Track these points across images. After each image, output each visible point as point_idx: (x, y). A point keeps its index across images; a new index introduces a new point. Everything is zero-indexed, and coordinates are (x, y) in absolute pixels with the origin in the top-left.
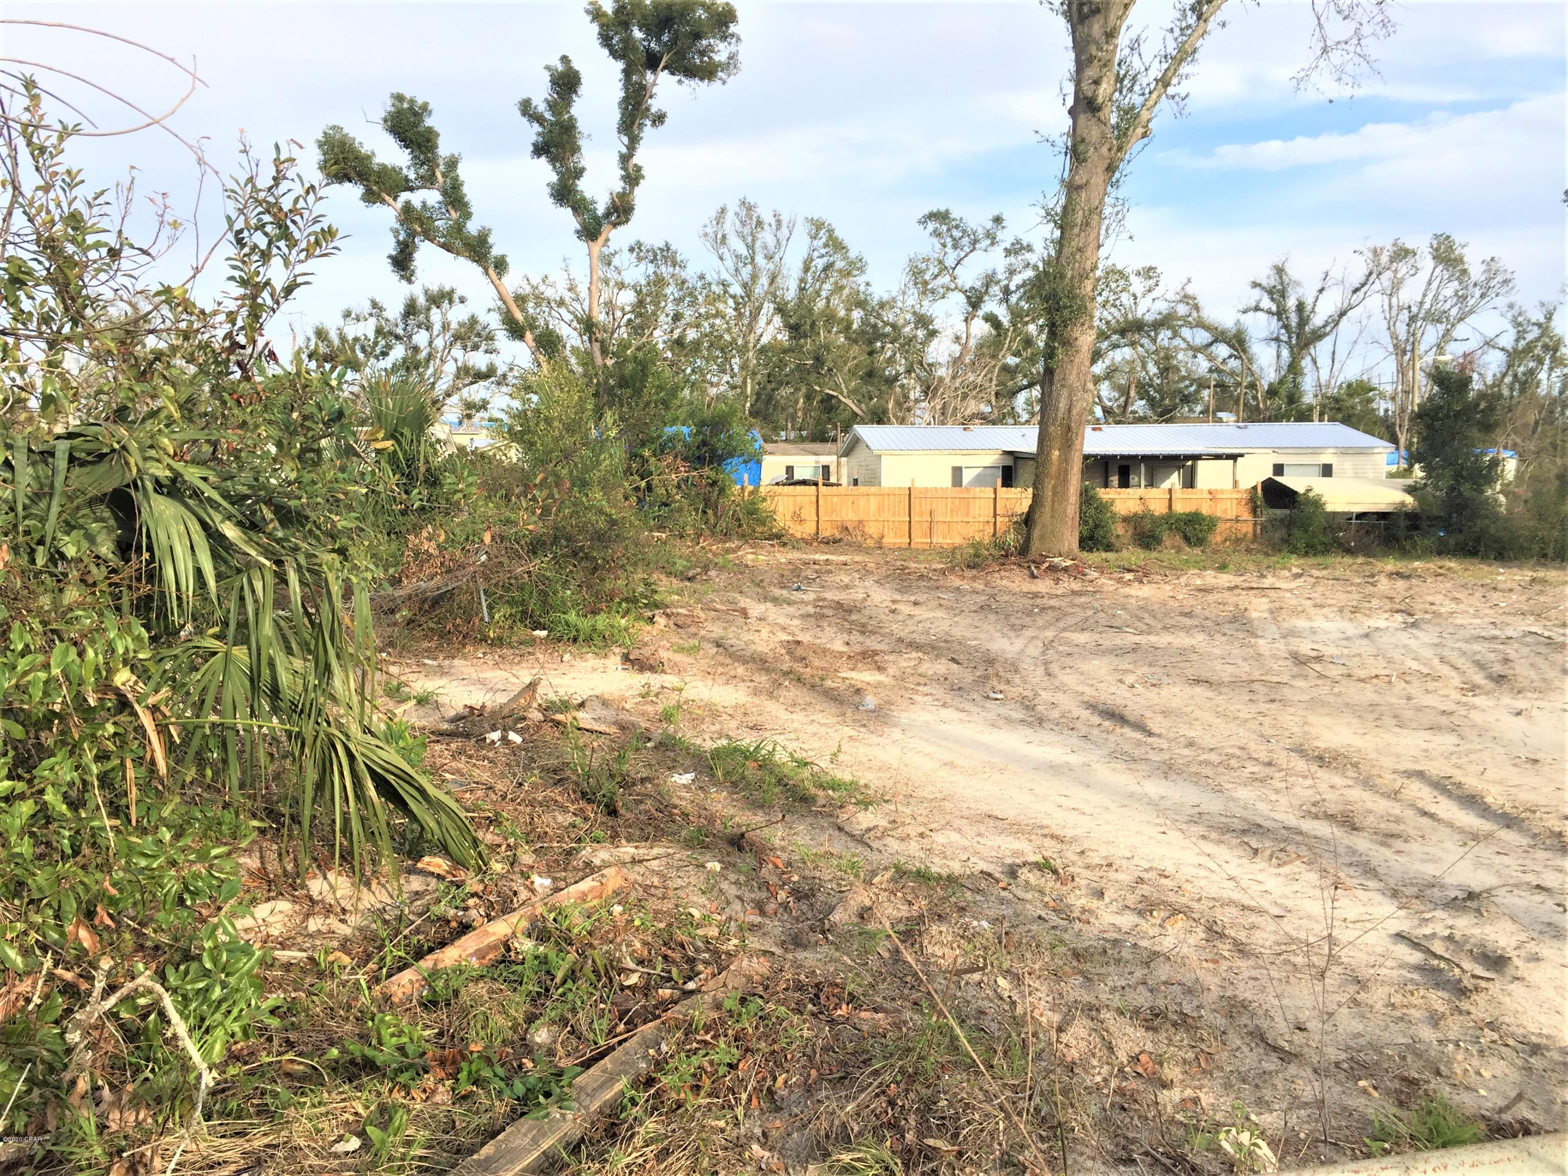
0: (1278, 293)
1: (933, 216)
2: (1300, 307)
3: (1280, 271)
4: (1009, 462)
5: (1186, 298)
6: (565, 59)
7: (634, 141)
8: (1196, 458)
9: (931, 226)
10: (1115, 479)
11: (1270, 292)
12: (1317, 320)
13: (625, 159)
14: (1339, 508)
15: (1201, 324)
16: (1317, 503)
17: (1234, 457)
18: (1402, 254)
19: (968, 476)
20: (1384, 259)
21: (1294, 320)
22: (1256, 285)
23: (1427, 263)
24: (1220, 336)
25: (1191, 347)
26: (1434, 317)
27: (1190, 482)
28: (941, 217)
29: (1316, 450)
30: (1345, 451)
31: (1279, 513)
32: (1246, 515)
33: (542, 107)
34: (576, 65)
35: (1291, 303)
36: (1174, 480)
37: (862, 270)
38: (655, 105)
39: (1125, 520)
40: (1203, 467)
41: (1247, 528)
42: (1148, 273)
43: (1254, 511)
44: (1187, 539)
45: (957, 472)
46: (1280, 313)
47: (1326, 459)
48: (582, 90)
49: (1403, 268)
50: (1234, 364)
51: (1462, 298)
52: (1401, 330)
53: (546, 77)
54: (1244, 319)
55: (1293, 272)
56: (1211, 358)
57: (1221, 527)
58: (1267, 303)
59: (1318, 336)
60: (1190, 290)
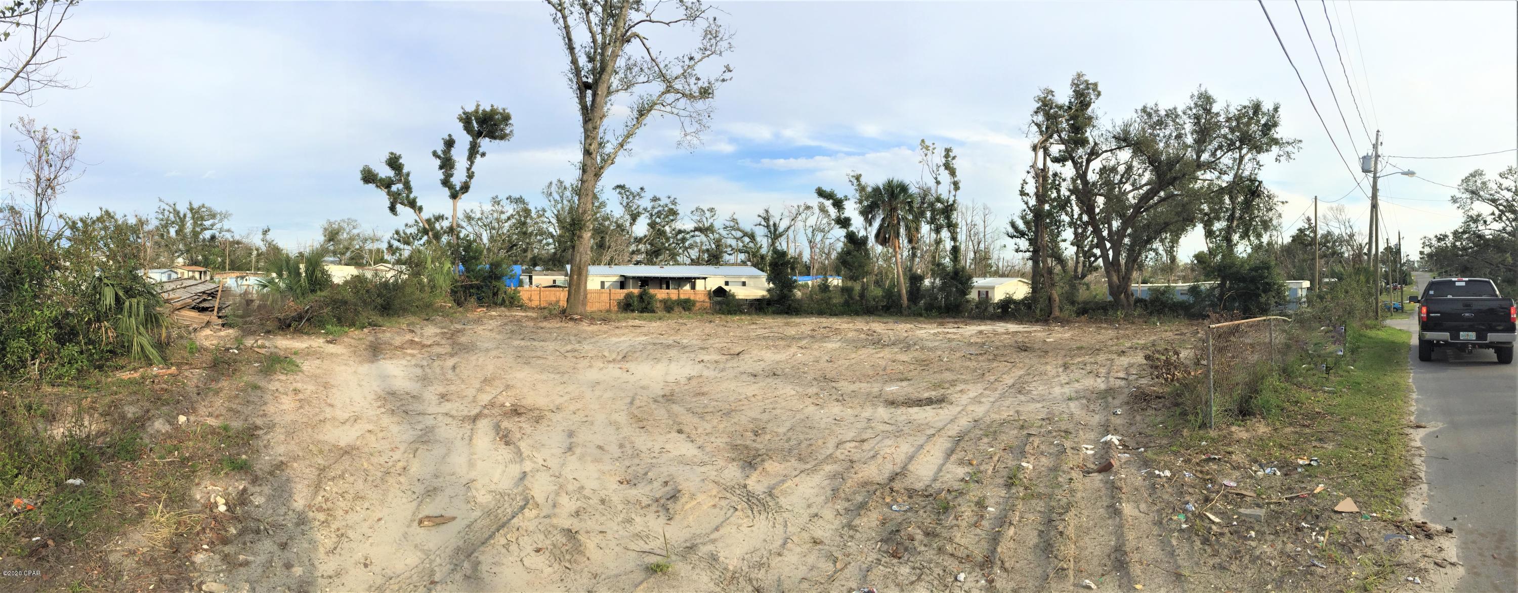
0: (767, 219)
1: (618, 187)
2: (775, 225)
3: (767, 211)
4: (623, 279)
5: (734, 220)
6: (450, 136)
7: (472, 163)
8: (695, 278)
9: (618, 190)
10: (664, 286)
11: (764, 219)
12: (781, 229)
13: (468, 169)
14: (740, 297)
15: (738, 229)
16: (733, 296)
17: (705, 278)
18: (808, 208)
19: (607, 285)
20: (801, 210)
21: (772, 229)
22: (759, 216)
23: (817, 211)
24: (745, 234)
25: (735, 238)
26: (822, 231)
27: (693, 287)
28: (621, 187)
29: (740, 276)
30: (751, 277)
31: (719, 299)
32: (707, 300)
33: (440, 153)
34: (454, 137)
35: (771, 223)
36: (687, 287)
37: (605, 206)
38: (481, 150)
39: (661, 301)
40: (697, 281)
41: (708, 305)
42: (711, 210)
43: (710, 298)
44: (684, 308)
45: (603, 283)
46: (768, 227)
47: (743, 280)
48: (455, 145)
49: (809, 213)
50: (751, 245)
51: (829, 224)
52: (810, 235)
53: (442, 142)
54: (754, 228)
55: (771, 212)
56: (743, 242)
57: (698, 304)
58: (763, 223)
59: (781, 235)
60: (735, 217)
